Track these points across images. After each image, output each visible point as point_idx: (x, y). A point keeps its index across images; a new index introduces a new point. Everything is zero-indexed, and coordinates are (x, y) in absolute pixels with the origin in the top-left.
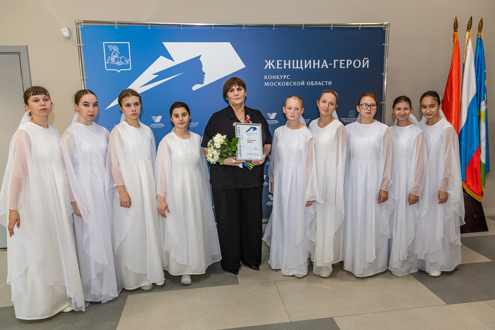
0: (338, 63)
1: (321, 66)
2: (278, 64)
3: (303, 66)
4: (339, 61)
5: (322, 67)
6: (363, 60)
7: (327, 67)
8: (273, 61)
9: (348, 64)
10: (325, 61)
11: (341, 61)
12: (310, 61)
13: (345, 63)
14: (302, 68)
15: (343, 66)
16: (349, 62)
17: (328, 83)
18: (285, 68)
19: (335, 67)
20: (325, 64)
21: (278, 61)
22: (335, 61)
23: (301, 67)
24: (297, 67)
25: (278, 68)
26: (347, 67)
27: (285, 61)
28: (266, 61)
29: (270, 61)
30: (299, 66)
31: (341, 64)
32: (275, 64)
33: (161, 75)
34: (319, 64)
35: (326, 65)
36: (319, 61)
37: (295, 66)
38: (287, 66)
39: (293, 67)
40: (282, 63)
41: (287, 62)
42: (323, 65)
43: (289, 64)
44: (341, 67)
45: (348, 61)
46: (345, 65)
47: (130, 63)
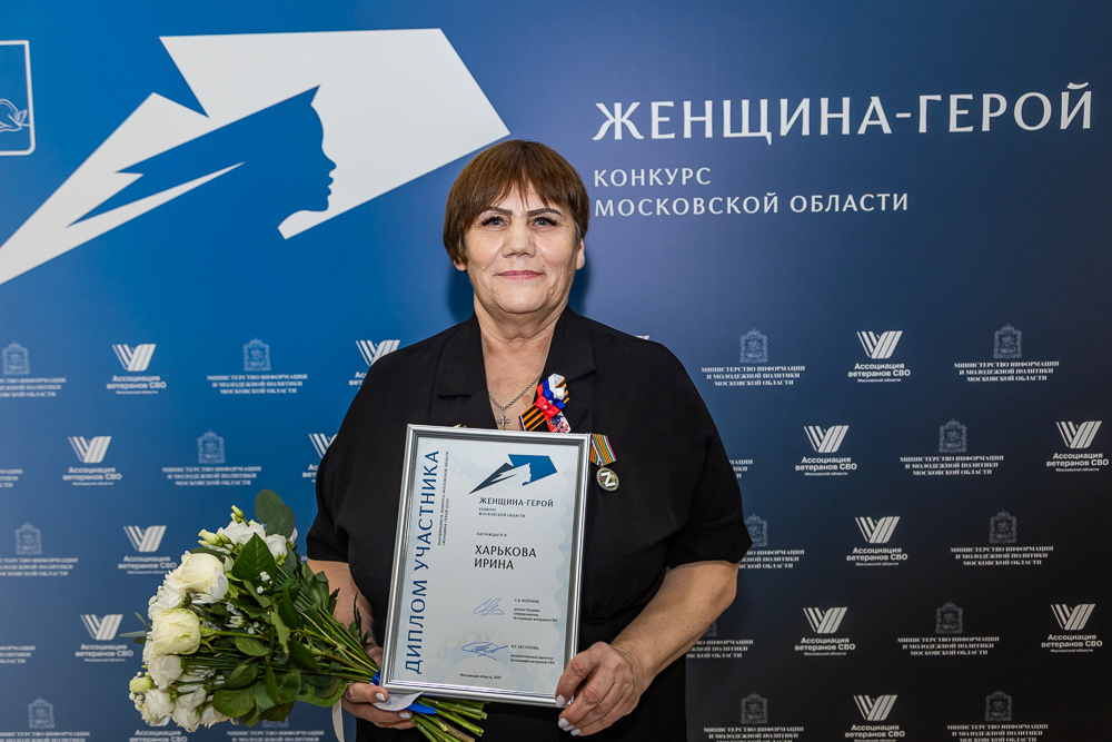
0: (939, 113)
1: (856, 122)
2: (656, 119)
3: (774, 125)
4: (946, 102)
5: (862, 131)
6: (1065, 96)
7: (887, 130)
8: (634, 105)
9: (987, 115)
10: (876, 102)
11: (954, 99)
12: (805, 104)
13: (974, 108)
14: (769, 136)
15: (961, 121)
16: (995, 105)
17: (889, 202)
18: (687, 134)
19: (923, 128)
20: (874, 116)
21: (655, 106)
22: (923, 100)
23: (764, 132)
24: (745, 132)
25: (655, 135)
26: (986, 127)
27: (687, 105)
28: (601, 106)
29: (618, 107)
30: (755, 126)
31: (954, 112)
32: (642, 119)
33: (154, 173)
34: (845, 116)
35: (883, 122)
36: (846, 101)
37: (736, 126)
38: (698, 128)
39: (727, 133)
40: (676, 115)
41: (698, 110)
42: (866, 122)
43: (708, 119)
44: (953, 128)
45: (987, 98)
46: (974, 117)
47: (32, 125)
